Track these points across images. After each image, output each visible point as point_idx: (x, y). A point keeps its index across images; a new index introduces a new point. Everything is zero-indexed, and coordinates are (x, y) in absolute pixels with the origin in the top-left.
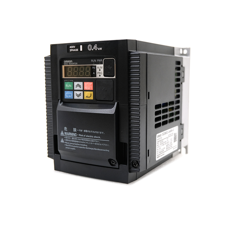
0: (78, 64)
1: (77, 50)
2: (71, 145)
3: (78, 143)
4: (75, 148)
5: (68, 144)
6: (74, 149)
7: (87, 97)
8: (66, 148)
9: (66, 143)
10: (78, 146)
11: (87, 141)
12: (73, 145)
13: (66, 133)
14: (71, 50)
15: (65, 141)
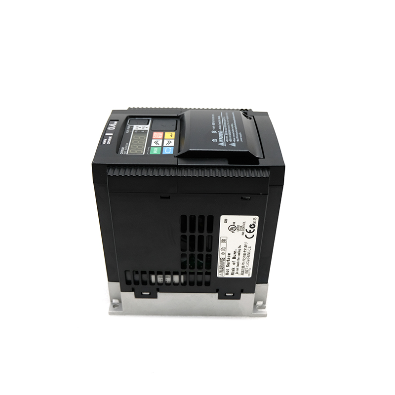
0: (129, 143)
1: (110, 138)
2: (236, 136)
3: (231, 130)
4: (238, 133)
5: (236, 139)
6: (240, 134)
7: (172, 136)
8: (242, 141)
9: (234, 141)
10: (235, 130)
11: (227, 124)
12: (235, 134)
13: (221, 141)
14: (109, 143)
15: (233, 142)
